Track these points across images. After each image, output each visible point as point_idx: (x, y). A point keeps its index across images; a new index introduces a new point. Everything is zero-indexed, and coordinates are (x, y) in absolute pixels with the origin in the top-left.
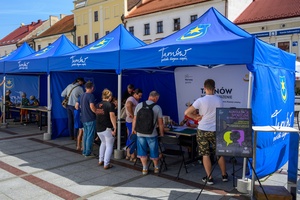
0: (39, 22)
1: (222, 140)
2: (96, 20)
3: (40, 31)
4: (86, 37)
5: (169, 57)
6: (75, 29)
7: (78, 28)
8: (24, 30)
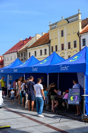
0: (30, 38)
1: (70, 99)
2: (62, 35)
3: (30, 43)
4: (56, 46)
5: (63, 69)
6: (49, 42)
7: (51, 41)
8: (22, 43)
